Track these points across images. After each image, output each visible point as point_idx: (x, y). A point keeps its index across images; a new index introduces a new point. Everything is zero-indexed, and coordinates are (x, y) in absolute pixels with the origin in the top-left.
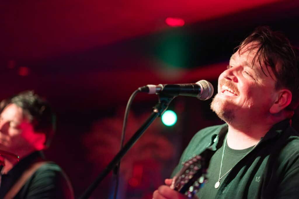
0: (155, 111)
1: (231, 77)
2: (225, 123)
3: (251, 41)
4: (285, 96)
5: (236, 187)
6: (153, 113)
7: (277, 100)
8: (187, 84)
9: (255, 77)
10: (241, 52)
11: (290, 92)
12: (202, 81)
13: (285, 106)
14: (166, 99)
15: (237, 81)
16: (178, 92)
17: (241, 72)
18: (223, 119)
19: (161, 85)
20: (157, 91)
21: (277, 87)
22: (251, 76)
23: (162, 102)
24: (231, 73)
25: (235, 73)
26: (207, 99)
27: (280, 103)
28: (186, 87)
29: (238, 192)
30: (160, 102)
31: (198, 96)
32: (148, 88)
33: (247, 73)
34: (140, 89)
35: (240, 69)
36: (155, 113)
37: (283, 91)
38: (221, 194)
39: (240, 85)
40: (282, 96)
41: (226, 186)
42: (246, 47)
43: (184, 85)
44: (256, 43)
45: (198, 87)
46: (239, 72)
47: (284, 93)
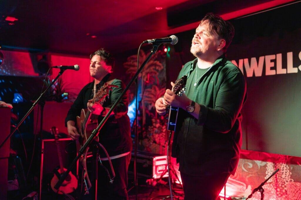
0: (152, 52)
1: (198, 37)
2: (196, 58)
3: (205, 20)
4: (223, 42)
5: (203, 86)
6: (151, 53)
7: (219, 44)
8: (166, 38)
9: (208, 35)
10: (201, 25)
11: (225, 40)
12: (173, 35)
13: (223, 47)
14: (157, 46)
15: (200, 38)
16: (162, 42)
17: (202, 34)
18: (196, 56)
19: (153, 39)
20: (152, 42)
21: (219, 39)
22: (207, 35)
23: (155, 47)
24: (198, 35)
25: (199, 35)
26: (176, 44)
27: (221, 46)
28: (165, 39)
29: (204, 88)
30: (153, 47)
31: (171, 43)
32: (147, 41)
33: (205, 34)
34: (144, 42)
35: (201, 33)
36: (152, 53)
37: (221, 40)
38: (197, 89)
39: (202, 40)
40: (221, 43)
41: (198, 86)
42: (203, 22)
43: (164, 38)
44: (207, 20)
45: (171, 39)
46: (201, 34)
47: (222, 41)
